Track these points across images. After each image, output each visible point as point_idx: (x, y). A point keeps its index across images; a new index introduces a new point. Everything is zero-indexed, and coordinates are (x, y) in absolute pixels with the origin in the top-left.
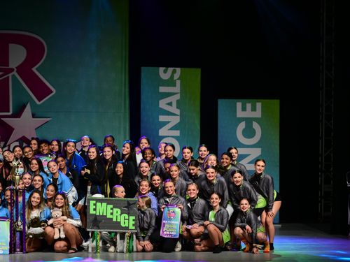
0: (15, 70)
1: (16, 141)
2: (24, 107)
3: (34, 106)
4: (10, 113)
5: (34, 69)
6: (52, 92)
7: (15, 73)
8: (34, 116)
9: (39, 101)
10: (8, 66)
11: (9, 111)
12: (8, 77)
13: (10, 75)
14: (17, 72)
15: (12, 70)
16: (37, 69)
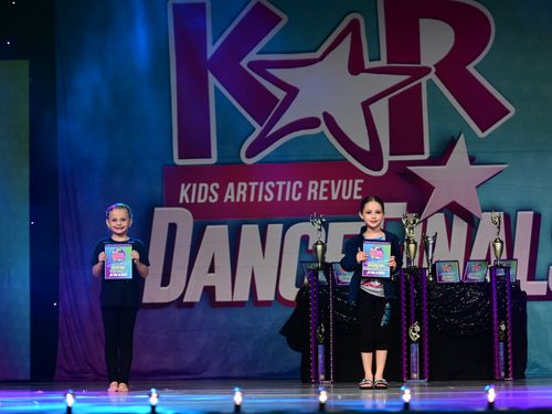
0: (434, 70)
1: (440, 211)
2: (452, 143)
3: (472, 141)
4: (426, 156)
5: (470, 68)
6: (508, 112)
7: (432, 76)
8: (472, 161)
9: (483, 131)
10: (419, 63)
11: (423, 153)
12: (420, 85)
13: (423, 81)
14: (436, 73)
15: (427, 71)
16: (475, 67)
